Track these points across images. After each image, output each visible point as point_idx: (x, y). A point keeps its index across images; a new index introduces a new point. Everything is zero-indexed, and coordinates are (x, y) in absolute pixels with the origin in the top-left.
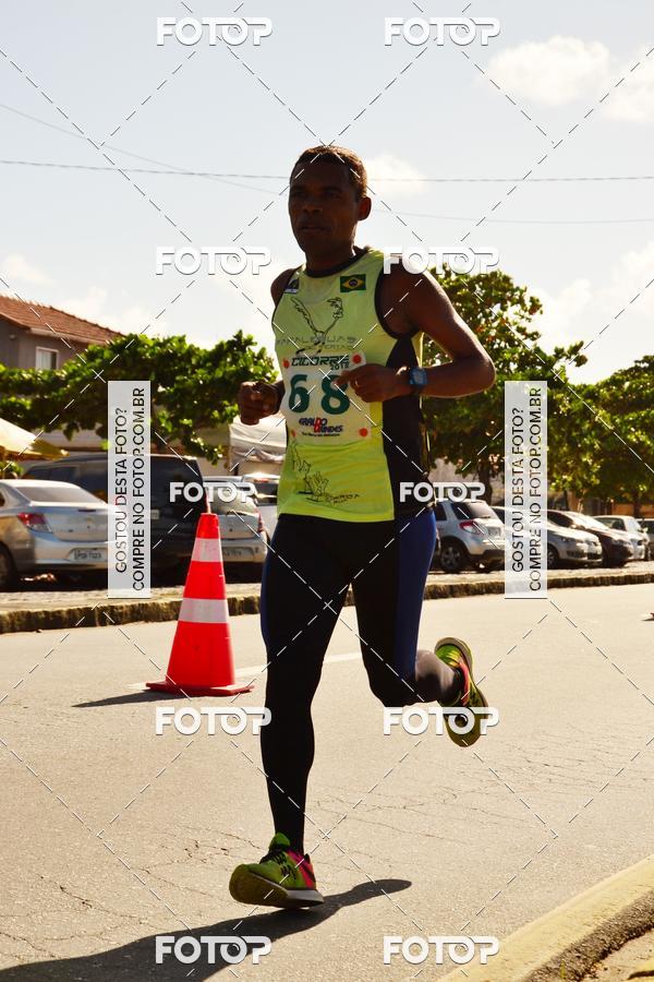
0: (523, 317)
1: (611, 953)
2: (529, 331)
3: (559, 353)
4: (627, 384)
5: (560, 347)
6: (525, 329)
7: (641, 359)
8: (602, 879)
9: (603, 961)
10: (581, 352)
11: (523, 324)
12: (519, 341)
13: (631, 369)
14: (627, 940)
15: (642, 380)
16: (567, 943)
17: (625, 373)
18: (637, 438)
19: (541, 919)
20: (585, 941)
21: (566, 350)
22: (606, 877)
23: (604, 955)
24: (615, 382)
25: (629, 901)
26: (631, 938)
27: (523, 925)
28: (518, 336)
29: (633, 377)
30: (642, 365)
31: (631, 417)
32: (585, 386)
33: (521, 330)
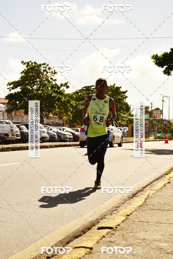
0: (52, 75)
1: (70, 242)
2: (54, 79)
3: (62, 85)
4: (80, 93)
5: (62, 83)
6: (53, 78)
7: (83, 87)
8: (68, 223)
9: (68, 245)
10: (68, 85)
11: (52, 77)
12: (51, 82)
13: (81, 90)
14: (74, 239)
15: (84, 92)
16: (58, 240)
17: (79, 90)
18: (82, 107)
19: (51, 234)
20: (63, 239)
21: (64, 84)
22: (70, 222)
23: (68, 243)
24: (77, 93)
25: (75, 229)
26: (75, 238)
27: (47, 235)
28: (51, 80)
29: (81, 92)
30: (84, 89)
31: (80, 102)
32: (69, 94)
33: (52, 79)
